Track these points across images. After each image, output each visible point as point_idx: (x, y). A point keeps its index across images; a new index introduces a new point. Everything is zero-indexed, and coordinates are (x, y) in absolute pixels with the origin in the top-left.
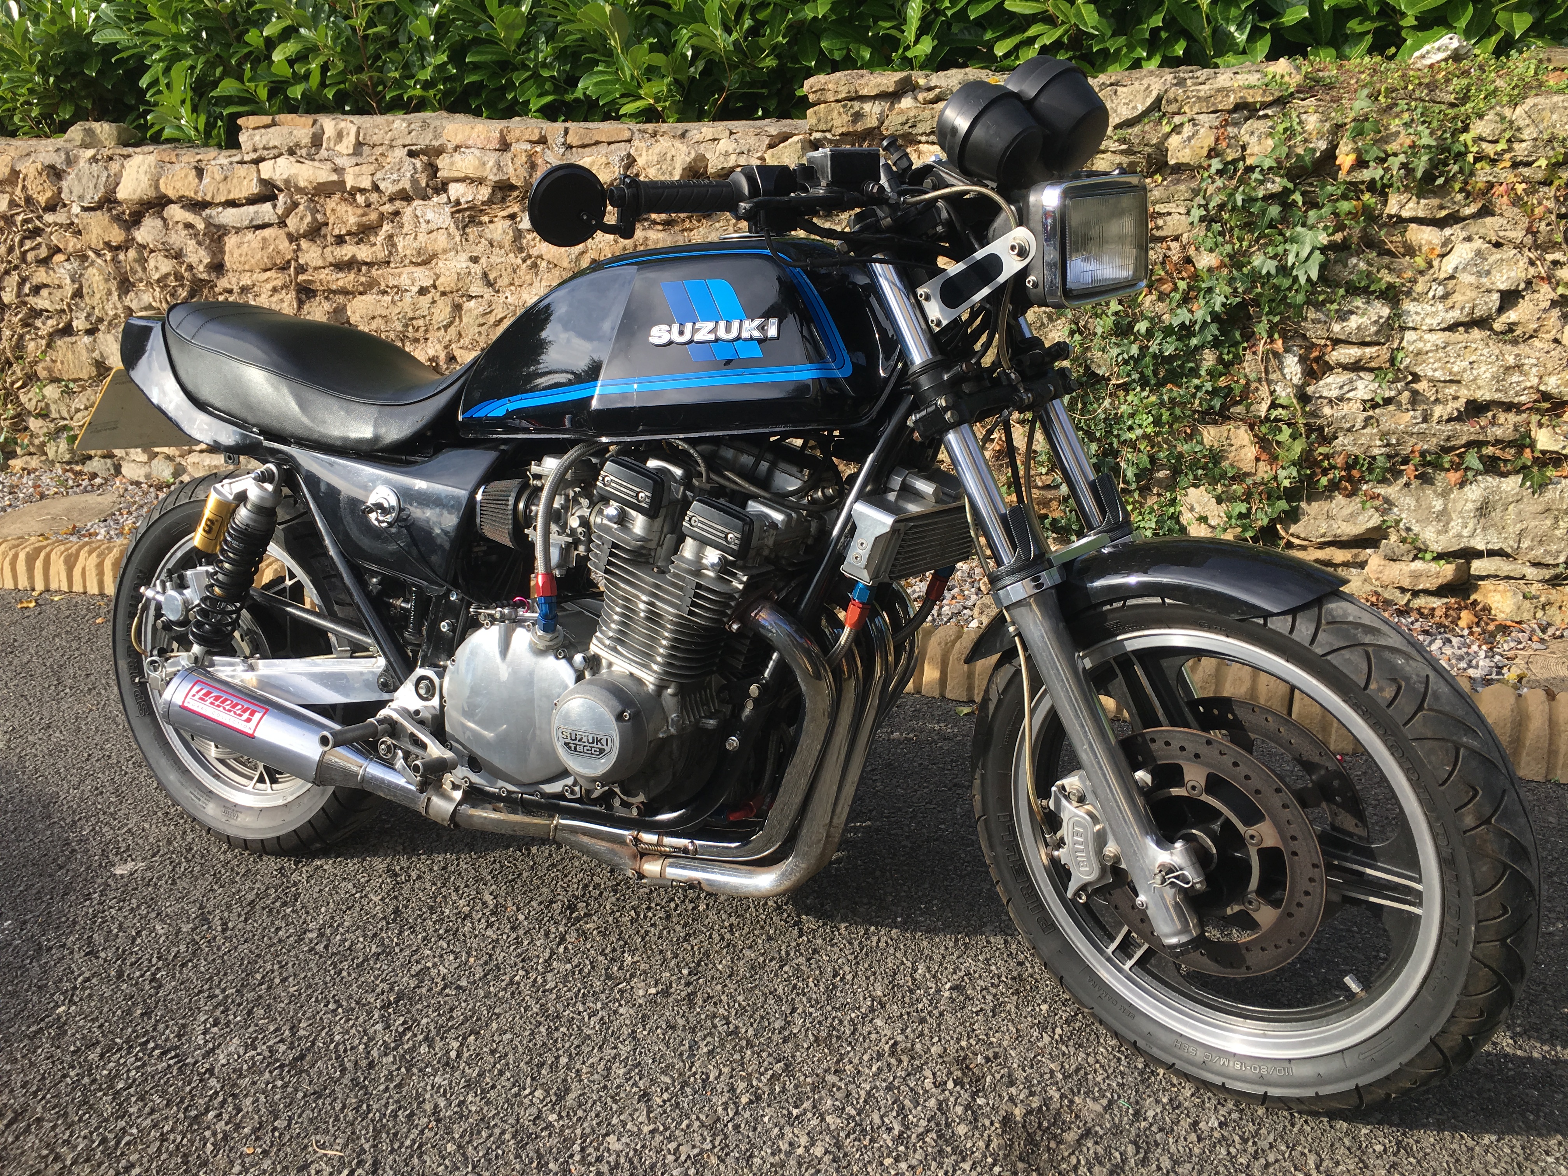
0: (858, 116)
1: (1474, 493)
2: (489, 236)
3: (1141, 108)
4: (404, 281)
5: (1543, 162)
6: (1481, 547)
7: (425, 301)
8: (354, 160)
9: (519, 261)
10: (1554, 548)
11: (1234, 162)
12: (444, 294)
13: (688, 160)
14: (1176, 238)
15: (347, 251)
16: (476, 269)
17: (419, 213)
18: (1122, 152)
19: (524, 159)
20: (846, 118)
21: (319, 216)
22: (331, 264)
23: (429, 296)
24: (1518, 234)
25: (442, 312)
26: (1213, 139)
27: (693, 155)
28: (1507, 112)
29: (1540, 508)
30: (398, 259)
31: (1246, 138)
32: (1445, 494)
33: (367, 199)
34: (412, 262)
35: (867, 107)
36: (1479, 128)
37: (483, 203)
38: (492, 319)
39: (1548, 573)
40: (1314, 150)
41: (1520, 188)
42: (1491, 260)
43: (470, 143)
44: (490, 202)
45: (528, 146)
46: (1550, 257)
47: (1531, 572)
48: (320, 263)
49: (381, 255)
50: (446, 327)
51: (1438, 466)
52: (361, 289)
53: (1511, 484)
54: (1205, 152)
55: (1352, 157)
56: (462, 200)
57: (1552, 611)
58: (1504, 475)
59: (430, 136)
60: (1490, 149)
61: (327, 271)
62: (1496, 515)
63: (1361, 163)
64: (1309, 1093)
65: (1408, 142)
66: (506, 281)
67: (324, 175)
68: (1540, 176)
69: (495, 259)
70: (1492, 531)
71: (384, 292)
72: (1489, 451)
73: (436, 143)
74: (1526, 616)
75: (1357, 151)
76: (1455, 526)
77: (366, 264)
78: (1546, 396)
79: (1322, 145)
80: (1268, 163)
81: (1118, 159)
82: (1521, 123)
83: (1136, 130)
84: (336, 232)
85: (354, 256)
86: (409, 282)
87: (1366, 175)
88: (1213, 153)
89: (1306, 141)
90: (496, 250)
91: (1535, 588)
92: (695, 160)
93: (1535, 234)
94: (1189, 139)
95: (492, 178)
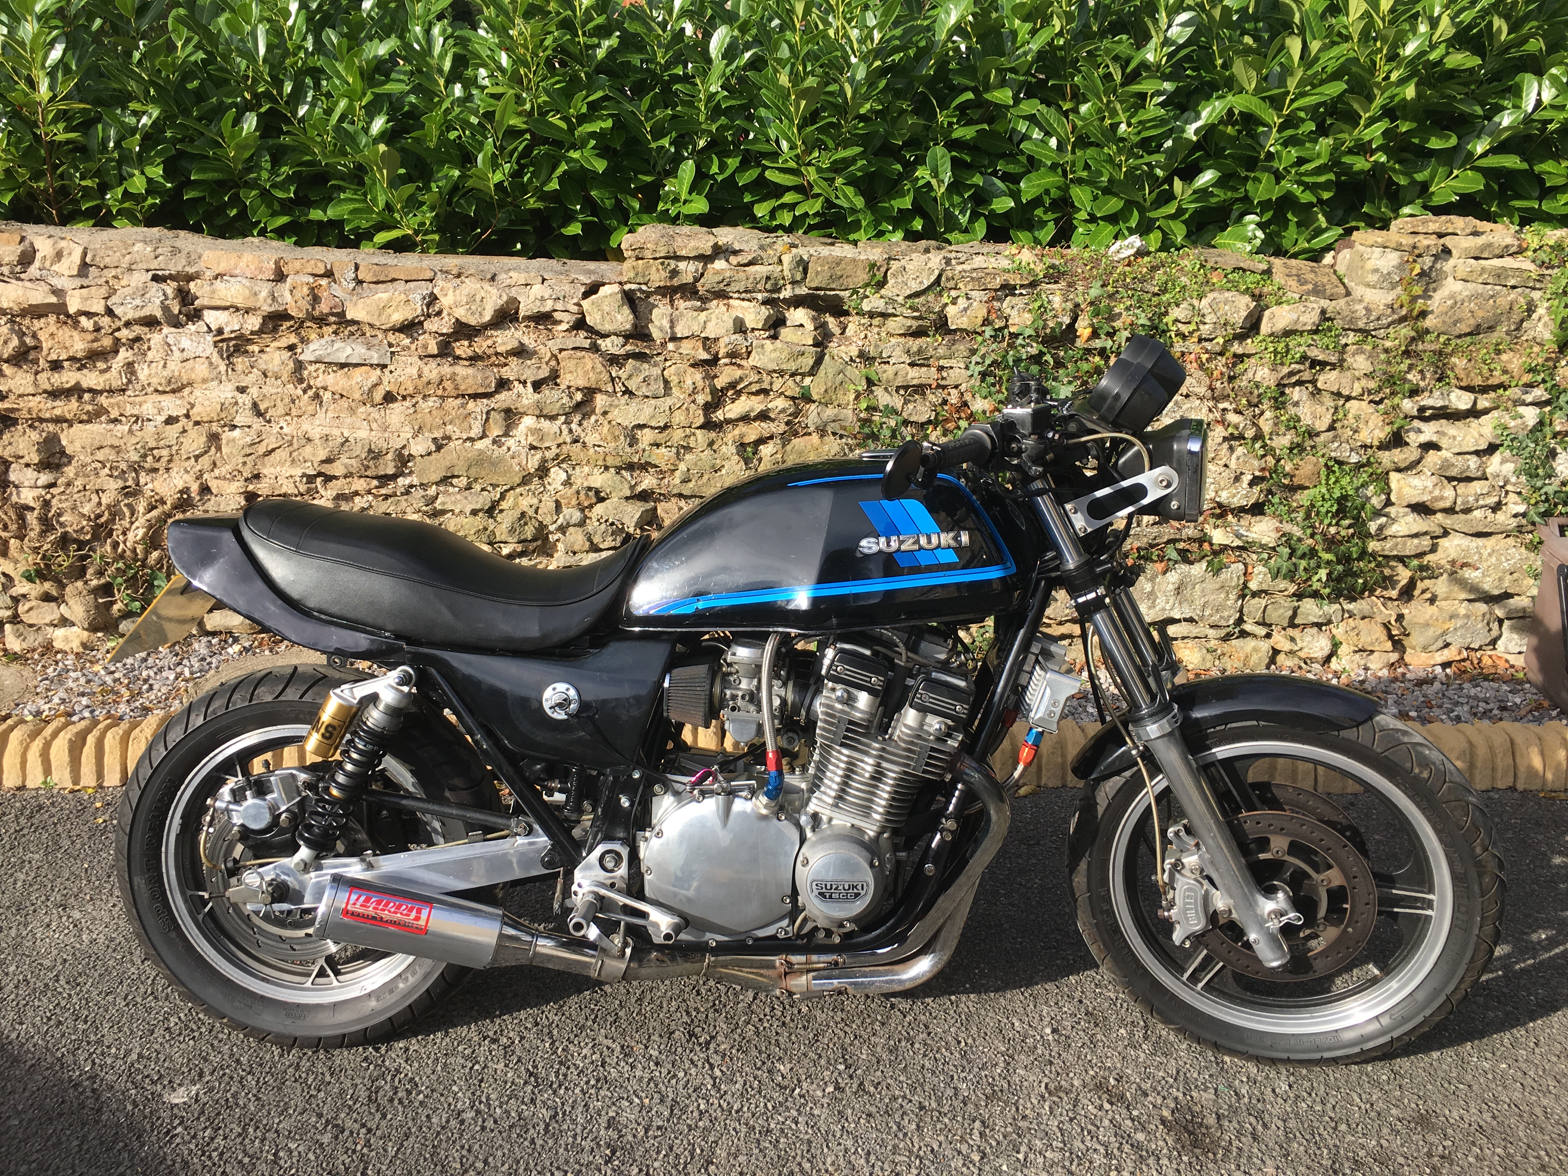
0: (674, 273)
1: (1173, 577)
2: (263, 366)
3: (926, 284)
4: (148, 408)
5: (1221, 340)
6: (1177, 617)
7: (173, 431)
8: (78, 282)
9: (301, 392)
10: (1226, 614)
11: (1001, 329)
12: (197, 423)
13: (500, 302)
14: (956, 387)
15: (68, 377)
16: (245, 400)
17: (170, 340)
18: (914, 318)
19: (306, 290)
20: (664, 274)
21: (28, 340)
22: (45, 392)
23: (180, 424)
24: (1202, 390)
25: (195, 441)
26: (985, 311)
27: (505, 298)
28: (1196, 302)
29: (1217, 586)
30: (138, 387)
31: (1008, 311)
32: (1152, 579)
33: (96, 323)
34: (156, 391)
35: (682, 265)
36: (1176, 313)
37: (252, 333)
38: (262, 449)
39: (1223, 633)
40: (1061, 324)
41: (1204, 357)
42: (1184, 407)
43: (237, 272)
44: (261, 332)
45: (311, 280)
46: (1221, 406)
47: (1211, 633)
48: (31, 390)
49: (116, 384)
50: (197, 458)
51: (1148, 559)
52: (85, 417)
53: (1199, 569)
54: (980, 321)
55: (1089, 330)
56: (227, 330)
57: (1225, 659)
58: (1191, 563)
59: (184, 262)
60: (1185, 329)
61: (38, 398)
62: (1187, 592)
63: (1095, 334)
64: (1357, 1050)
65: (1128, 321)
66: (281, 410)
67: (39, 296)
68: (1218, 349)
69: (268, 389)
70: (1185, 605)
71: (115, 421)
72: (1181, 546)
73: (191, 270)
74: (1208, 665)
75: (1092, 325)
76: (1161, 602)
77: (90, 390)
78: (1220, 505)
79: (1067, 320)
80: (1029, 332)
81: (909, 322)
82: (1205, 311)
83: (922, 299)
84: (53, 356)
85: (78, 383)
86: (155, 411)
87: (1098, 344)
88: (986, 322)
89: (1055, 316)
90: (270, 381)
91: (1213, 643)
92: (507, 303)
93: (1213, 390)
94: (965, 309)
95: (267, 309)
